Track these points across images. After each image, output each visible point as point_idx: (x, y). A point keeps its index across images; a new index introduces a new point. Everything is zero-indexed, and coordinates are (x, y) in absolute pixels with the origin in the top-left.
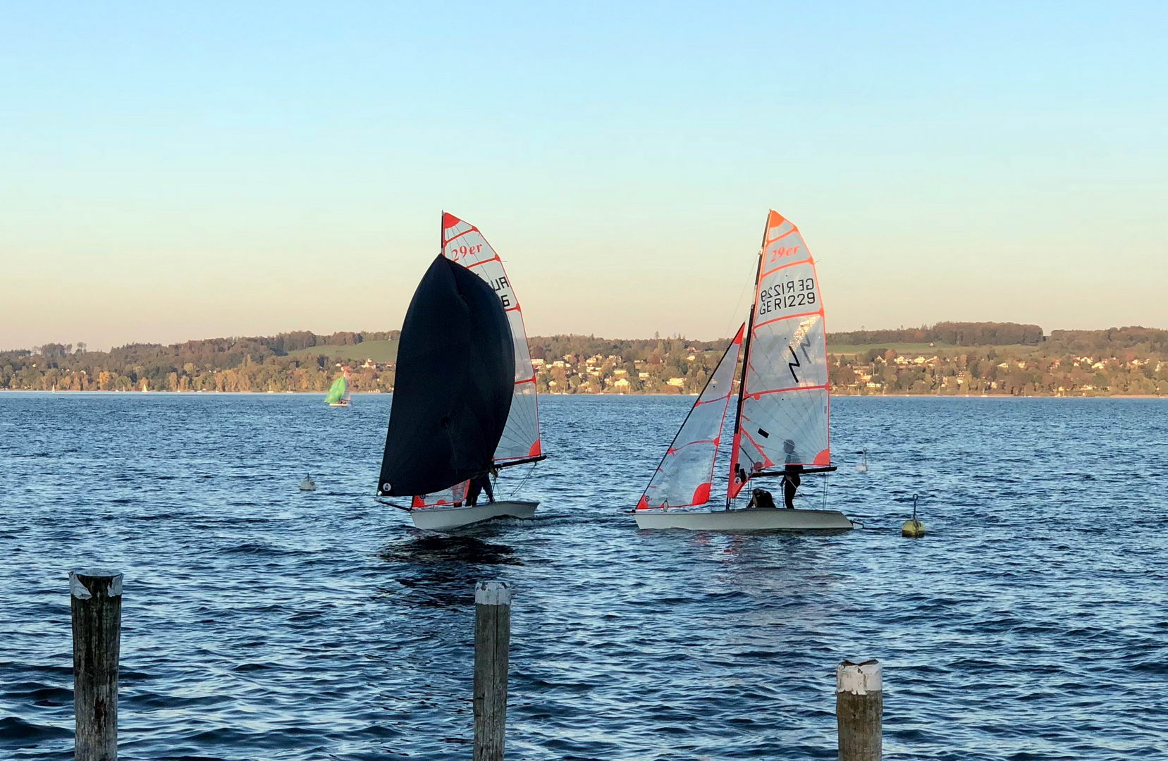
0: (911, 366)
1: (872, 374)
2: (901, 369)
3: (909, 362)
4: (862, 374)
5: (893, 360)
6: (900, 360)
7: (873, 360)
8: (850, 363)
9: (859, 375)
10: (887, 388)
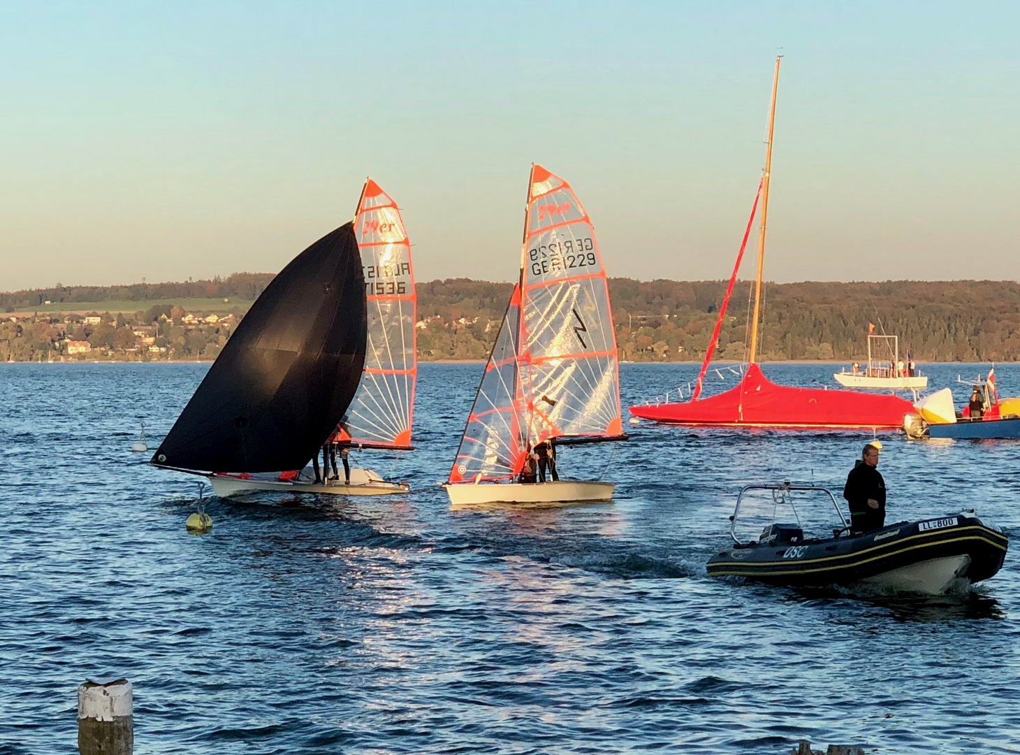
0: (201, 326)
1: (155, 336)
2: (190, 330)
3: (200, 322)
4: (143, 336)
5: (181, 319)
6: (189, 318)
7: (156, 319)
8: (128, 323)
9: (140, 337)
10: (174, 354)
